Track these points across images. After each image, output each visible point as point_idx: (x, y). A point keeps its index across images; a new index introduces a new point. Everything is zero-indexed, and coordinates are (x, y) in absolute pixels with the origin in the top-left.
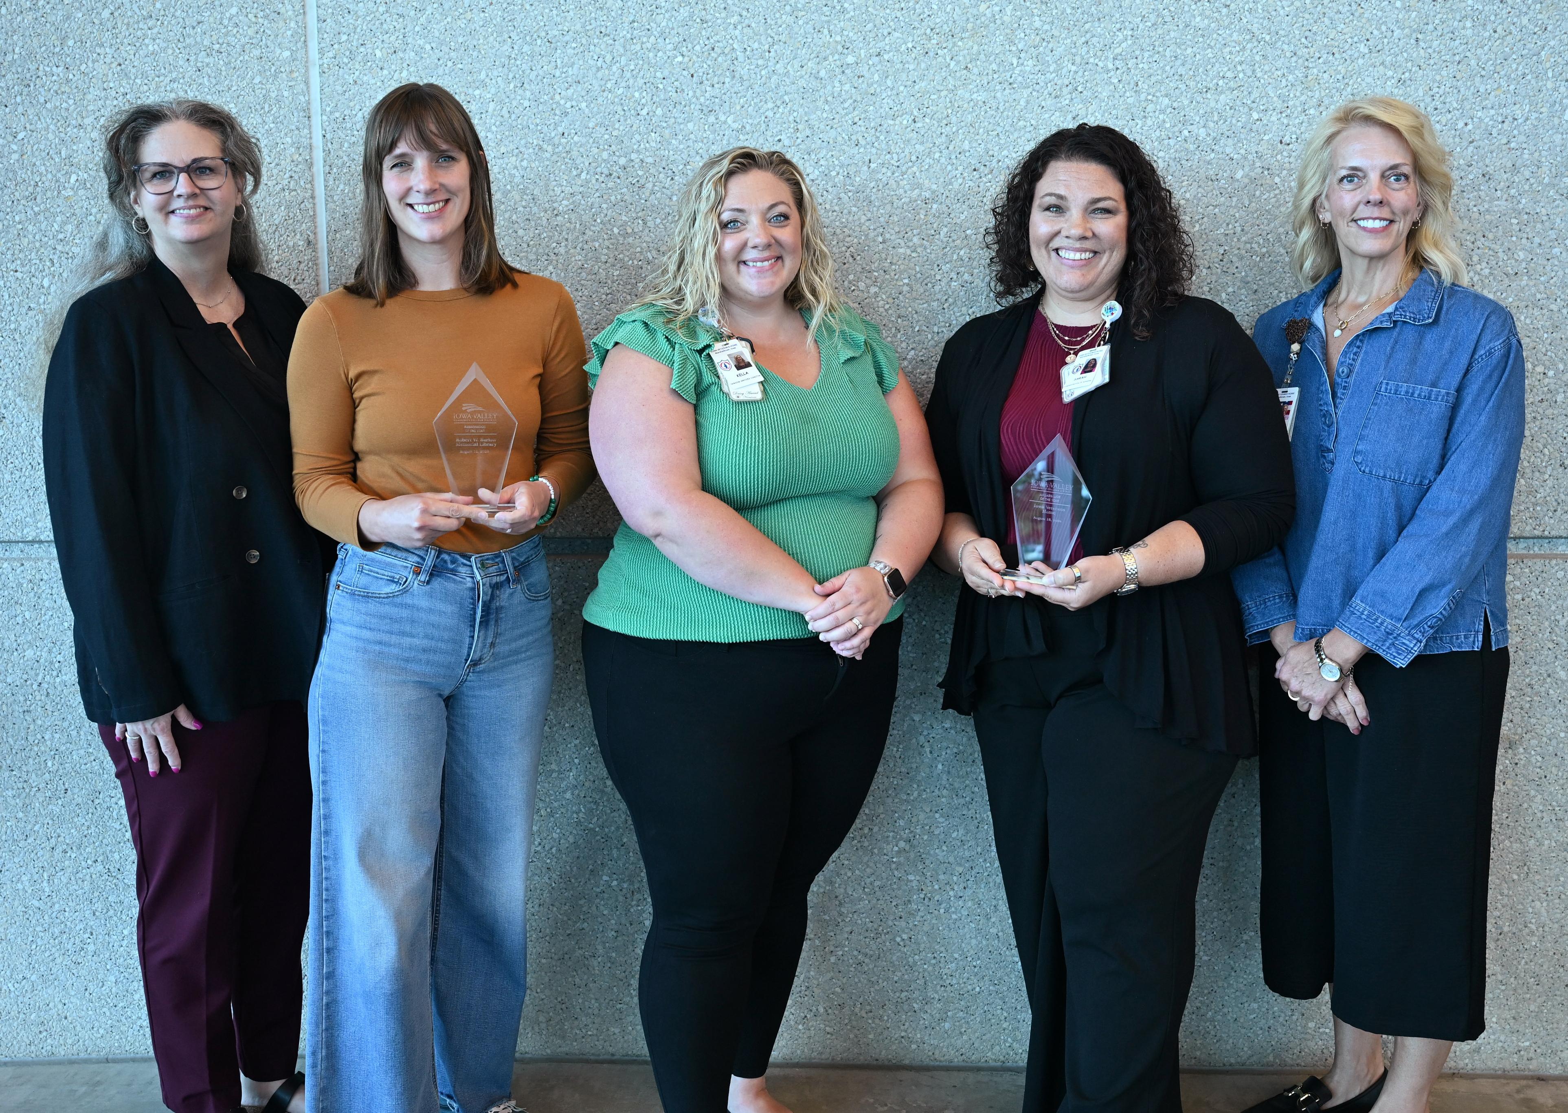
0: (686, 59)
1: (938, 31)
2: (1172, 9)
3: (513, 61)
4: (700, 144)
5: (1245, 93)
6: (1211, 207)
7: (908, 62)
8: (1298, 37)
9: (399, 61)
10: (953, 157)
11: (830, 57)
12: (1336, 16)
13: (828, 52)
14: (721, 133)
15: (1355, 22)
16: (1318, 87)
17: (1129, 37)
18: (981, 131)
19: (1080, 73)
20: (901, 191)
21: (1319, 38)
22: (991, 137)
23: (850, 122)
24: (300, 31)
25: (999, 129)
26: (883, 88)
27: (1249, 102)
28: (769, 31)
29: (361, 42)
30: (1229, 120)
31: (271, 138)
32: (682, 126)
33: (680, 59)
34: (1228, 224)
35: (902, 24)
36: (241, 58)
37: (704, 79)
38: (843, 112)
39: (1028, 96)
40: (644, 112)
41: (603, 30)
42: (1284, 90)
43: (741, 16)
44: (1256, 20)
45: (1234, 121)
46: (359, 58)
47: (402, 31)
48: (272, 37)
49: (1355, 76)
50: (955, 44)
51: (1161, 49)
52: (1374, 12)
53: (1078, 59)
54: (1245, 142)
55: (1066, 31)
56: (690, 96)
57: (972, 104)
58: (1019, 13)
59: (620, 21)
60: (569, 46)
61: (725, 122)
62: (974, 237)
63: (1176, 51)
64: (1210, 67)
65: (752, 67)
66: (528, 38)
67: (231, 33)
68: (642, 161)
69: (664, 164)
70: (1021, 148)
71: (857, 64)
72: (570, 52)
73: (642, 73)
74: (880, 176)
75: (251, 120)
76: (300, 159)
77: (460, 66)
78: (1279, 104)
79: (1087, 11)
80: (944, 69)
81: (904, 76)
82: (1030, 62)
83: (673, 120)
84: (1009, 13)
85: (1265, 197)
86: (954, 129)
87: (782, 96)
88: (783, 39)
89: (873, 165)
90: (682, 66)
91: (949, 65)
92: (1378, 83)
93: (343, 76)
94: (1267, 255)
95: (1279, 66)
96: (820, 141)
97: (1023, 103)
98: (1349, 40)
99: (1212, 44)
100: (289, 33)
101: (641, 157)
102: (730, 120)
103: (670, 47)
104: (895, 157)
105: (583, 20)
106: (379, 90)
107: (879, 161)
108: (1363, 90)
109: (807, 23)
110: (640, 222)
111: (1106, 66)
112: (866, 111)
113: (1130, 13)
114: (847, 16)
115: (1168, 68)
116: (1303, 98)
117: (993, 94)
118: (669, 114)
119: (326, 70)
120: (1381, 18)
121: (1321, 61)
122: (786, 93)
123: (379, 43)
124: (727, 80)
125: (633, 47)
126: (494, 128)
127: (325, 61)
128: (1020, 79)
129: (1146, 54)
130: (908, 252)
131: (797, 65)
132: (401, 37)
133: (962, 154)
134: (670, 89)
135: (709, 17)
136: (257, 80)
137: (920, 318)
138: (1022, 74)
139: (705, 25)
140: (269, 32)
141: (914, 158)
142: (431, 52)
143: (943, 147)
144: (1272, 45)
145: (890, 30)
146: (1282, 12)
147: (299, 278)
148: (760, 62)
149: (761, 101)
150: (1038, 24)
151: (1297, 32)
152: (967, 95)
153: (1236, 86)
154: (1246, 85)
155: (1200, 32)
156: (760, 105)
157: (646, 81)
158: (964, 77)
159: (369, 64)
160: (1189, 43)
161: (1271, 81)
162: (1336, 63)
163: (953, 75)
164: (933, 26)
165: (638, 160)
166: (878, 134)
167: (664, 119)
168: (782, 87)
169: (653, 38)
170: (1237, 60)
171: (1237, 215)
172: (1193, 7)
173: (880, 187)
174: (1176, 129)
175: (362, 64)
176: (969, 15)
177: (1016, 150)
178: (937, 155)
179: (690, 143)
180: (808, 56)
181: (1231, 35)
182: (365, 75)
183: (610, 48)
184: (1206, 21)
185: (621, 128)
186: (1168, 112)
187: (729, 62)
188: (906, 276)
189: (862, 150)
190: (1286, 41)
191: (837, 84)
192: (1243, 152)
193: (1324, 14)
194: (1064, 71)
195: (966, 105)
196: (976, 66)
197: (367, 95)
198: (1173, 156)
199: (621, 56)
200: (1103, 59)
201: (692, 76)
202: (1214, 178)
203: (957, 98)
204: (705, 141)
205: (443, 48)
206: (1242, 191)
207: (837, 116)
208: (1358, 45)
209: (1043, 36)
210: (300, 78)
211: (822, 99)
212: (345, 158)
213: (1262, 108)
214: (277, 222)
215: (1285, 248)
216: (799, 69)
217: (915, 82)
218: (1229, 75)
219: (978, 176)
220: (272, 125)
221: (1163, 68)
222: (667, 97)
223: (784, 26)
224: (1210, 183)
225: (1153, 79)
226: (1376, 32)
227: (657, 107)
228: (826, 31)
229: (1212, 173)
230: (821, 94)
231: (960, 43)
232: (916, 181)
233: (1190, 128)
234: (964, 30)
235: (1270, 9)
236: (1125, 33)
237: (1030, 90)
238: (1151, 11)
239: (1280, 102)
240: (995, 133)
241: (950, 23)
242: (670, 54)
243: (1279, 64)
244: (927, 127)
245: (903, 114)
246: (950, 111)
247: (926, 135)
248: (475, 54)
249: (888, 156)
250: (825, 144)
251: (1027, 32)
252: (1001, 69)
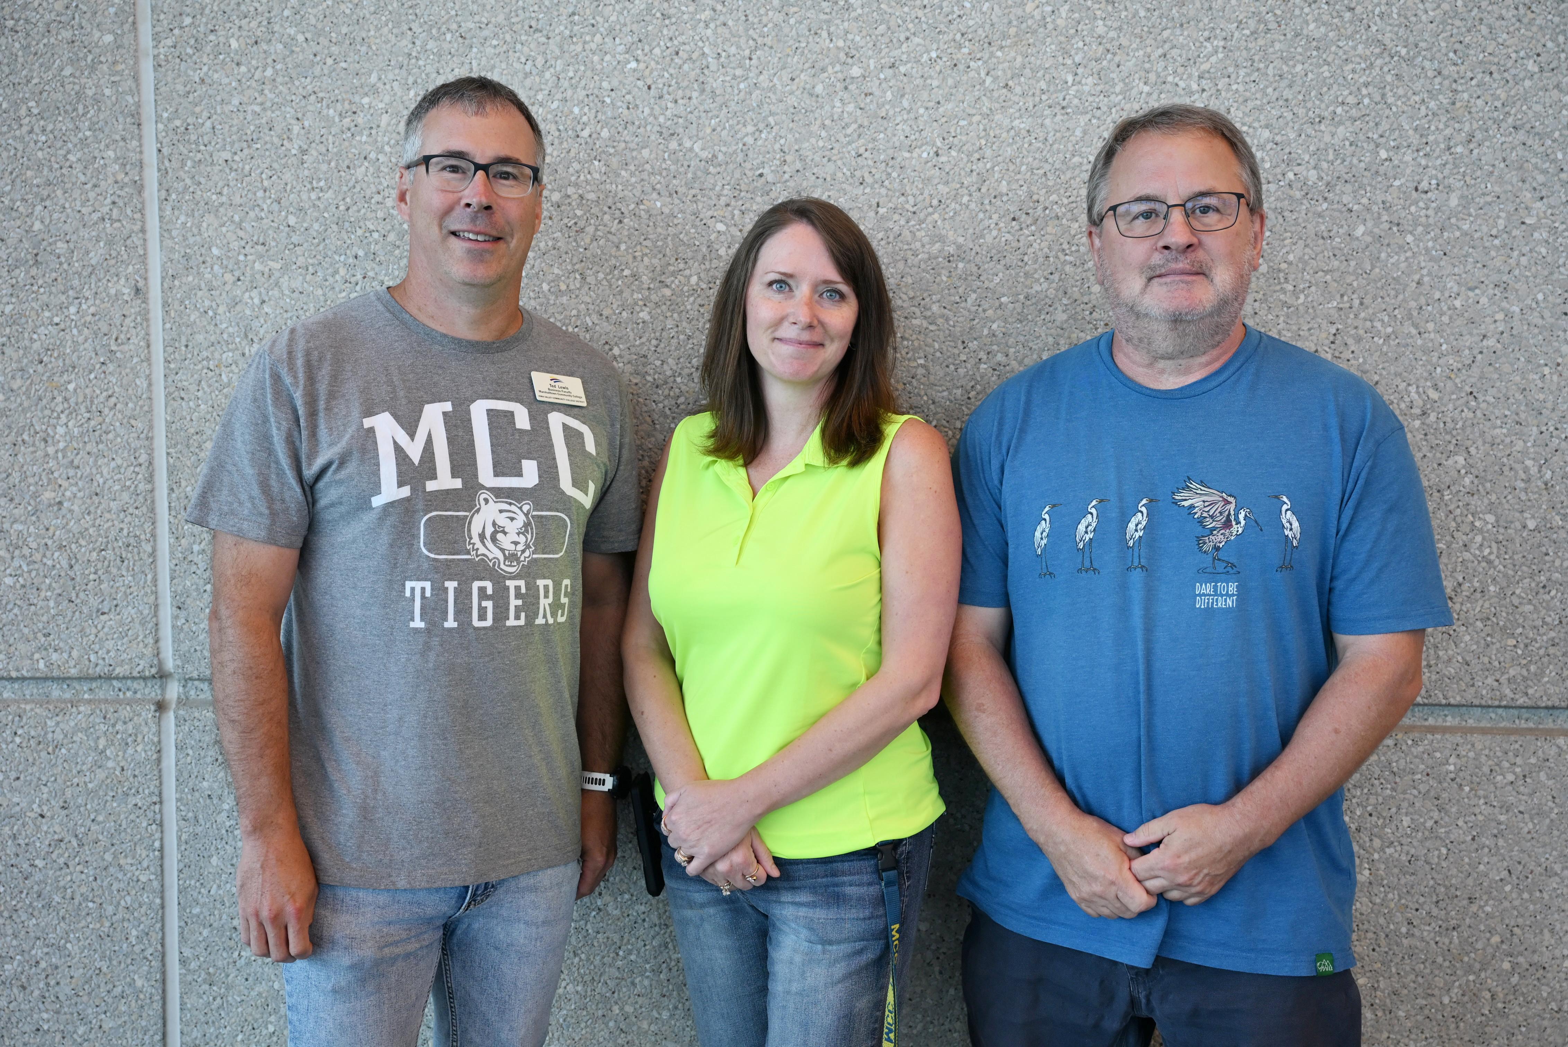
0: (642, 66)
1: (970, 37)
2: (1278, 12)
3: (413, 61)
4: (658, 177)
5: (1371, 124)
6: (1321, 274)
7: (931, 77)
8: (1444, 51)
9: (262, 55)
10: (986, 202)
11: (830, 68)
12: (1498, 23)
13: (827, 60)
14: (686, 164)
15: (1522, 31)
16: (1468, 117)
17: (1221, 49)
18: (1024, 168)
19: (1155, 96)
20: (918, 244)
21: (1472, 52)
22: (1036, 177)
23: (853, 153)
24: (127, 8)
25: (1047, 167)
26: (898, 110)
27: (1375, 136)
28: (751, 32)
29: (210, 27)
30: (1348, 160)
31: (86, 150)
32: (634, 153)
33: (633, 65)
34: (1342, 296)
35: (925, 26)
36: (45, 41)
37: (665, 91)
38: (845, 140)
39: (1086, 125)
40: (585, 133)
41: (533, 24)
42: (1424, 121)
43: (714, 10)
44: (1389, 28)
45: (1355, 161)
46: (208, 49)
47: (267, 15)
48: (88, 15)
49: (1519, 103)
50: (992, 55)
51: (1262, 66)
52: (1550, 17)
53: (1152, 77)
54: (1368, 189)
55: (1138, 40)
56: (645, 114)
57: (1012, 133)
58: (1077, 15)
59: (556, 13)
60: (488, 43)
61: (691, 149)
62: (1011, 306)
63: (1281, 69)
64: (1325, 89)
65: (728, 78)
66: (434, 31)
67: (30, 6)
68: (581, 197)
69: (610, 201)
70: (1075, 192)
71: (864, 77)
72: (490, 51)
73: (583, 82)
74: (891, 224)
75: (59, 125)
76: (126, 180)
77: (343, 65)
78: (1415, 139)
79: (1166, 14)
80: (978, 87)
81: (925, 95)
82: (1090, 80)
83: (623, 145)
84: (1064, 15)
85: (1392, 261)
86: (988, 166)
87: (765, 118)
88: (768, 41)
89: (882, 211)
90: (637, 75)
91: (984, 81)
92: (1550, 112)
93: (186, 72)
94: (1393, 337)
95: (1417, 90)
96: (814, 177)
97: (1078, 133)
98: (1514, 55)
99: (1330, 59)
100: (112, 10)
101: (580, 192)
102: (697, 148)
103: (621, 48)
104: (911, 198)
105: (507, 10)
106: (235, 93)
107: (890, 205)
108: (1528, 121)
109: (801, 23)
110: (578, 276)
111: (1189, 86)
112: (874, 140)
113: (1222, 17)
114: (853, 14)
115: (1270, 90)
116: (1448, 132)
117: (1040, 121)
118: (618, 138)
119: (163, 63)
120: (1557, 26)
121: (1474, 82)
122: (771, 114)
123: (235, 30)
124: (695, 95)
125: (572, 47)
126: (387, 149)
127: (162, 50)
128: (1076, 101)
129: (1242, 72)
130: (925, 324)
131: (786, 78)
132: (265, 23)
133: (998, 198)
134: (620, 104)
135: (672, 11)
136: (68, 71)
137: (939, 410)
138: (1079, 96)
139: (667, 22)
140: (85, 8)
141: (935, 202)
142: (305, 45)
143: (973, 189)
144: (1409, 61)
145: (908, 34)
146: (1424, 18)
147: (122, 336)
148: (739, 72)
149: (738, 123)
150: (1101, 30)
151: (1443, 44)
152: (1007, 122)
153: (1359, 114)
154: (1373, 114)
155: (1314, 44)
156: (737, 128)
157: (589, 92)
158: (1003, 98)
159: (221, 57)
160: (1299, 58)
161: (1406, 108)
162: (1495, 85)
163: (988, 94)
164: (964, 30)
165: (576, 196)
166: (889, 170)
167: (611, 143)
168: (766, 106)
169: (598, 36)
170: (1361, 80)
171: (1355, 284)
172: (1307, 10)
173: (891, 239)
174: (1278, 170)
175: (211, 57)
176: (1012, 17)
177: (1068, 194)
178: (965, 199)
179: (645, 176)
180: (800, 66)
181: (1354, 48)
182: (216, 71)
183: (542, 48)
184: (1323, 29)
185: (555, 154)
186: (1268, 147)
187: (698, 71)
188: (922, 355)
189: (868, 190)
190: (1429, 57)
191: (838, 104)
192: (1365, 201)
193: (1481, 19)
194: (1134, 92)
195: (1004, 135)
196: (1019, 84)
197: (219, 98)
198: (1273, 206)
199: (556, 59)
200: (1185, 77)
201: (649, 88)
202: (1325, 234)
203: (994, 125)
204: (664, 174)
205: (321, 40)
206: (1363, 252)
207: (836, 146)
208: (1525, 61)
209: (1108, 46)
210: (127, 72)
211: (818, 122)
212: (188, 181)
213: (1392, 144)
214: (93, 262)
215: (1416, 326)
216: (789, 82)
217: (939, 103)
218: (1351, 100)
219: (1017, 227)
220: (88, 133)
221: (1264, 92)
222: (616, 115)
223: (770, 25)
224: (1321, 241)
225: (1250, 104)
226: (1550, 44)
227: (602, 128)
228: (824, 34)
229: (1323, 228)
230: (817, 115)
231: (999, 54)
232: (938, 232)
233: (1297, 169)
234: (1005, 36)
235: (1409, 14)
236: (1215, 43)
237: (1089, 116)
238: (1250, 15)
239: (1418, 136)
240: (1041, 172)
241: (987, 26)
242: (620, 58)
243: (1418, 86)
244: (953, 162)
245: (922, 145)
246: (983, 142)
247: (951, 173)
248: (364, 49)
249: (902, 199)
250: (820, 181)
251: (1087, 40)
252: (1052, 89)
